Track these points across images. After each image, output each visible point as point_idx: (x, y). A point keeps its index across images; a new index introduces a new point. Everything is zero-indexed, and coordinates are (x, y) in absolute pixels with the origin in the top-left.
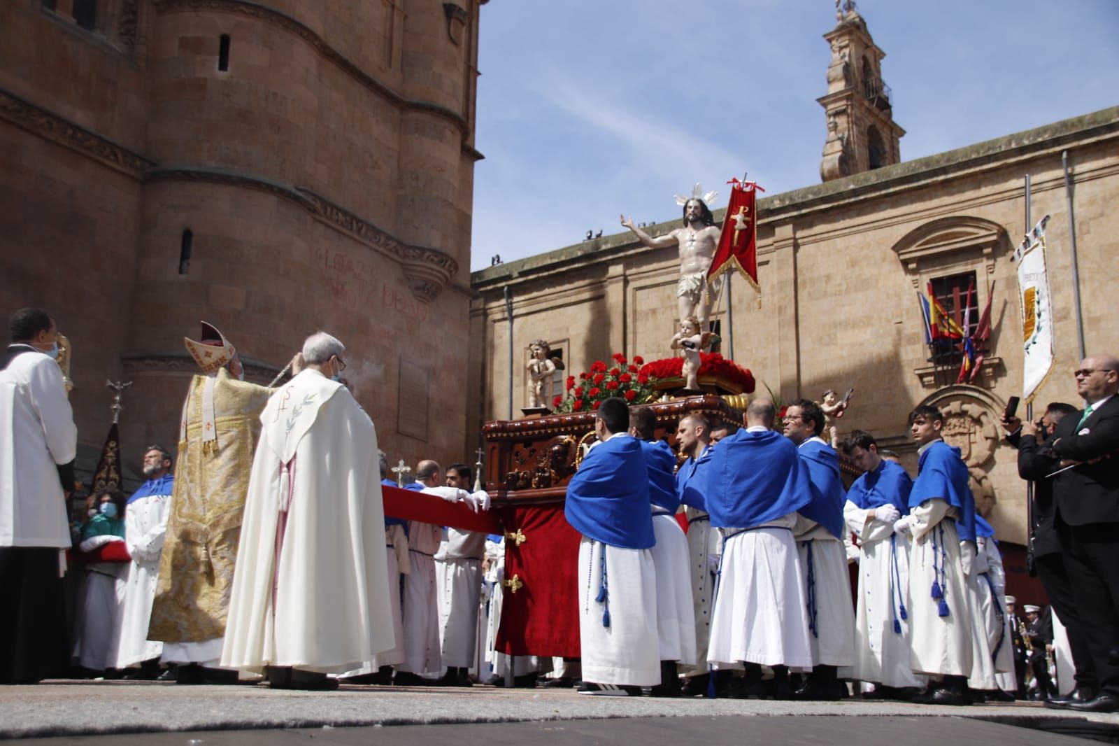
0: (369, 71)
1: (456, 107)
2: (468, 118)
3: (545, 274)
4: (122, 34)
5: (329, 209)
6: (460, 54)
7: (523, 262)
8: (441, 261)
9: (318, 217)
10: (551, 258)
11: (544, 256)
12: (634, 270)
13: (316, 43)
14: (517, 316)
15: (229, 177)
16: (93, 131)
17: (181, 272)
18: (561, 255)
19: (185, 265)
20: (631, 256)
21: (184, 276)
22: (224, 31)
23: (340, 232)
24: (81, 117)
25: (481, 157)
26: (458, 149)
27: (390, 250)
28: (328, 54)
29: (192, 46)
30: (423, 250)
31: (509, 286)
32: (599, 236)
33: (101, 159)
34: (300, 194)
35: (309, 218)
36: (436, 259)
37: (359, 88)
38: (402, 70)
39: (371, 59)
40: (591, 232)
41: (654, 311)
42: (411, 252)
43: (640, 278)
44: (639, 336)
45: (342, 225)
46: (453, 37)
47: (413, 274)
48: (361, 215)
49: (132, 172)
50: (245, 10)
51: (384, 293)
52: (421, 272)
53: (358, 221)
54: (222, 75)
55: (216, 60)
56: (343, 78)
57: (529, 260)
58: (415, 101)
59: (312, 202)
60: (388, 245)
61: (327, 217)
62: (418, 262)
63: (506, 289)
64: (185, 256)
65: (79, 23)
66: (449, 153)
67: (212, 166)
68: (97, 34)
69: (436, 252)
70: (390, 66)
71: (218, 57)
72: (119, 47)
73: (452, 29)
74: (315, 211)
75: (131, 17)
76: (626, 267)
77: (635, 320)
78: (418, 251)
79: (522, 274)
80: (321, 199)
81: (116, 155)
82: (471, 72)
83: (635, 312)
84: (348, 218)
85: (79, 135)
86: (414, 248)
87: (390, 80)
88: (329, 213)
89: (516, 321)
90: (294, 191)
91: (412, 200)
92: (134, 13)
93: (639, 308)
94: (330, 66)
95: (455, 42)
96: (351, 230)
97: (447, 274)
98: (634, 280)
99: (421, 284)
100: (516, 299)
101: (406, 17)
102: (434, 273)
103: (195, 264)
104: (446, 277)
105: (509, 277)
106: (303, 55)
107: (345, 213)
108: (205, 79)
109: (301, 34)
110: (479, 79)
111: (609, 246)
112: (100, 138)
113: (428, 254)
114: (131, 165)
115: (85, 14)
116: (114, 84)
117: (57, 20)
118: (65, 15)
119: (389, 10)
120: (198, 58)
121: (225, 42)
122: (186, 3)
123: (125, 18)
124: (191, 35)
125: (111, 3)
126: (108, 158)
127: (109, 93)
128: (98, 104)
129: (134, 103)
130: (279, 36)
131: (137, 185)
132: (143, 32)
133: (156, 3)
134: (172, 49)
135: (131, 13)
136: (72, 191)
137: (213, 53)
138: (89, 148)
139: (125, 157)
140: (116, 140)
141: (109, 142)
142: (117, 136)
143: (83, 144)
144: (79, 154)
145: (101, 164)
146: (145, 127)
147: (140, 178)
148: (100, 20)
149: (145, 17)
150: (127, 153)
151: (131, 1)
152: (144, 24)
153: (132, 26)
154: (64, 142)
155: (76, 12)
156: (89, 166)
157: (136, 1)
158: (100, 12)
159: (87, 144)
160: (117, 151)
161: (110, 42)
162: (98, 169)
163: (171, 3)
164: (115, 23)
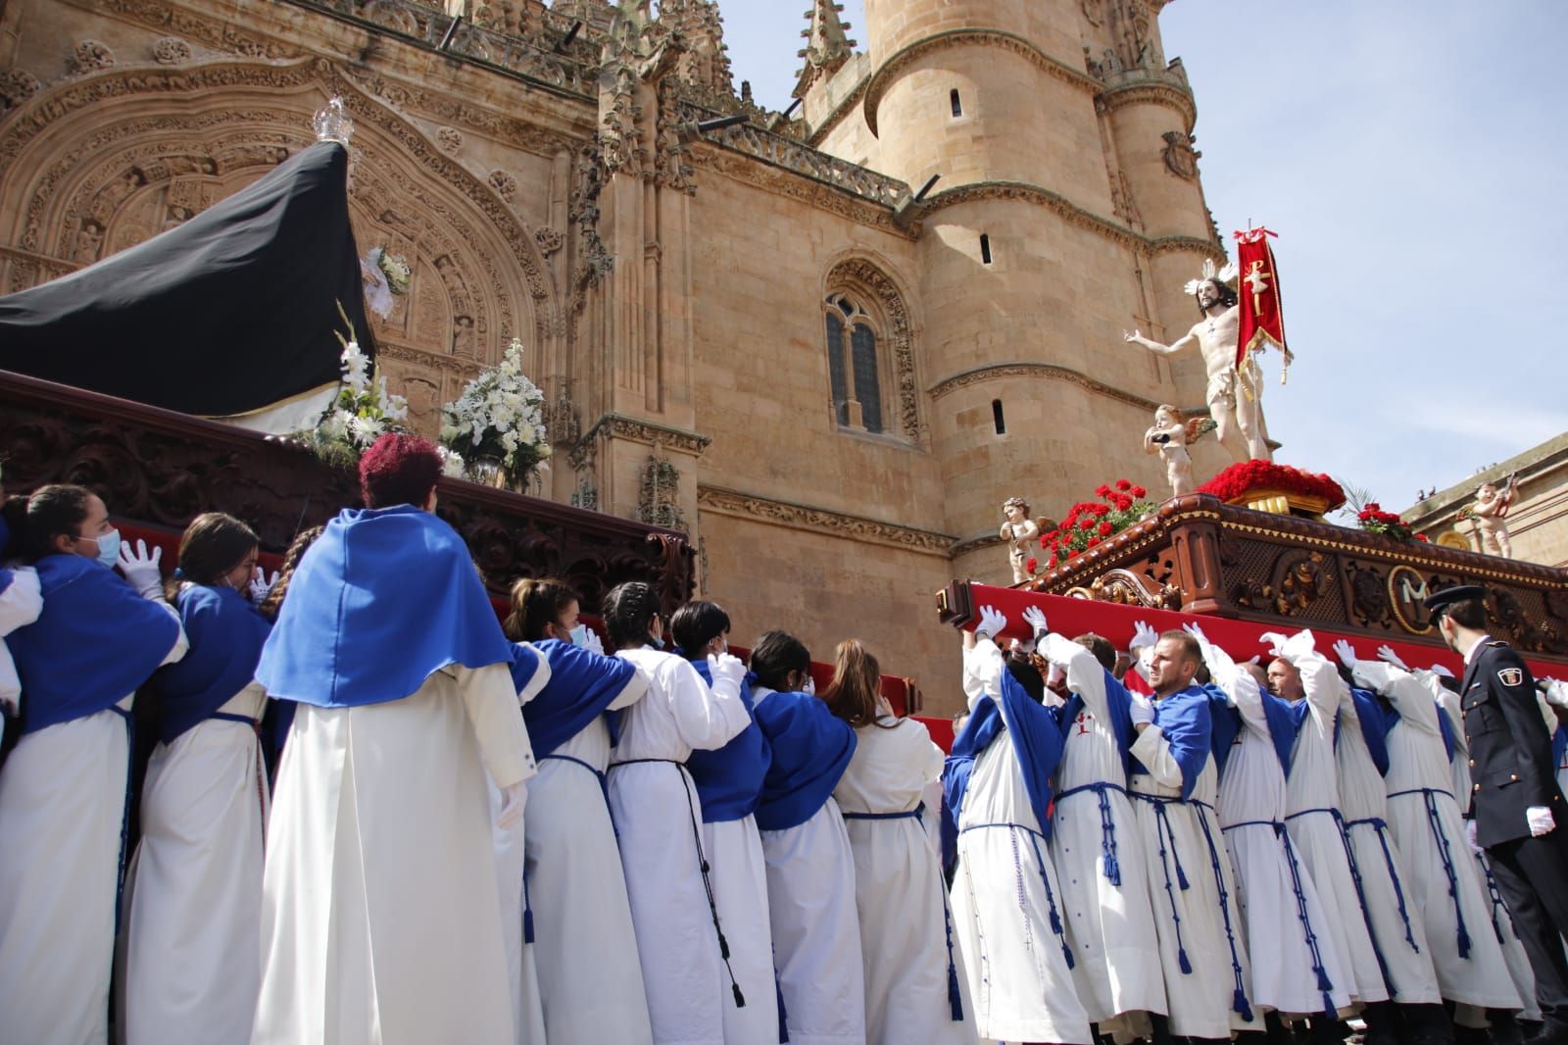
0: (1140, 393)
4: (906, 428)
13: (1084, 382)
16: (898, 523)
22: (994, 397)
24: (886, 513)
28: (1097, 389)
29: (968, 419)
32: (1432, 494)
33: (909, 547)
37: (1135, 412)
38: (1173, 383)
39: (1139, 382)
40: (1422, 492)
49: (939, 552)
50: (1011, 371)
54: (1001, 435)
55: (993, 425)
56: (1117, 407)
65: (870, 430)
68: (886, 435)
70: (1160, 381)
71: (994, 423)
72: (907, 440)
75: (912, 410)
81: (921, 539)
85: (887, 530)
92: (913, 406)
94: (1102, 400)
101: (1164, 330)
106: (1073, 397)
108: (986, 446)
109: (1066, 377)
111: (1448, 502)
112: (905, 527)
114: (937, 546)
115: (874, 420)
116: (908, 475)
117: (852, 433)
118: (858, 427)
119: (1146, 327)
120: (976, 429)
121: (997, 406)
122: (956, 383)
123: (906, 413)
124: (965, 409)
125: (892, 403)
126: (915, 544)
127: (905, 484)
128: (898, 496)
129: (928, 487)
130: (1047, 385)
131: (946, 563)
132: (924, 420)
133: (931, 392)
134: (952, 427)
135: (910, 406)
136: (891, 583)
137: (989, 421)
138: (898, 540)
139: (929, 539)
140: (922, 528)
141: (913, 530)
142: (919, 522)
143: (892, 538)
144: (892, 547)
145: (911, 551)
146: (942, 506)
147: (947, 555)
148: (886, 422)
149: (922, 407)
150: (929, 534)
151: (909, 396)
152: (923, 413)
153: (913, 418)
154: (875, 540)
155: (866, 421)
156: (900, 557)
157: (913, 395)
158: (884, 413)
159: (895, 536)
160: (922, 536)
161: (898, 439)
162: (909, 558)
163: (943, 387)
164: (899, 420)
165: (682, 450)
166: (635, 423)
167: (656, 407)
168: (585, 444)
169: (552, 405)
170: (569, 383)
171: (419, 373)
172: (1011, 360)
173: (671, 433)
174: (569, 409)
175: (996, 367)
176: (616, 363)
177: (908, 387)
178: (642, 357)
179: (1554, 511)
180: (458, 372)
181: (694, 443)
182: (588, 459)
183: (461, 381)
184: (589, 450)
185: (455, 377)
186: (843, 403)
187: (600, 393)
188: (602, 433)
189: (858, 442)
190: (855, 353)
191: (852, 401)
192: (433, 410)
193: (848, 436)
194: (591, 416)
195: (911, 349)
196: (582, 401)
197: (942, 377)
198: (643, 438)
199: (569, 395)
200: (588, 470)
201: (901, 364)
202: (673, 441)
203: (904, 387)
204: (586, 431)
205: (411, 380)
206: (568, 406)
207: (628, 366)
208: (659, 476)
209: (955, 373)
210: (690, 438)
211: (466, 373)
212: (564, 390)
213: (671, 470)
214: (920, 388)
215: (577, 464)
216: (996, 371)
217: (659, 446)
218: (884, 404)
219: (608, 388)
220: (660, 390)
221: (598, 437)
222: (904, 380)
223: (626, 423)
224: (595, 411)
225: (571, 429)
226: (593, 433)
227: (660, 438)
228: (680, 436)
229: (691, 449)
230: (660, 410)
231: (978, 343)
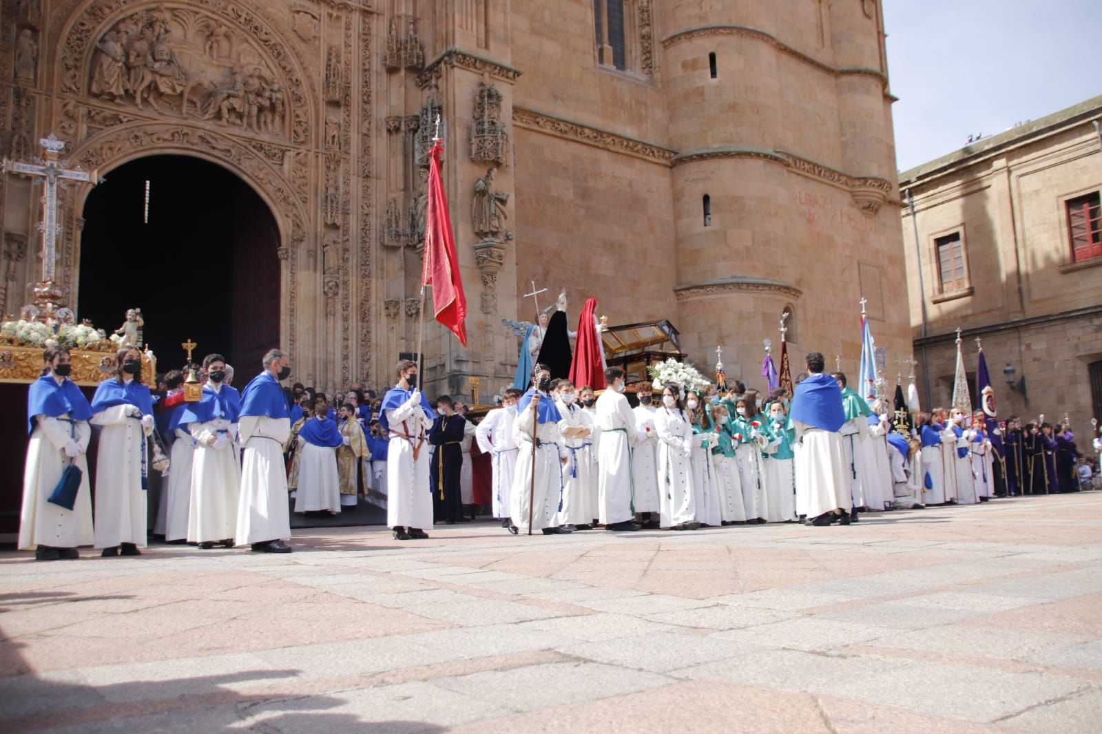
0: (810, 54)
1: (875, 67)
2: (882, 71)
3: (939, 175)
4: (644, 68)
5: (798, 162)
6: (871, 24)
7: (918, 169)
8: (880, 185)
9: (790, 169)
10: (942, 162)
11: (936, 162)
12: (1015, 161)
13: (774, 43)
14: (918, 211)
15: (729, 152)
16: (637, 139)
17: (705, 225)
18: (950, 159)
19: (707, 220)
20: (1012, 151)
21: (707, 227)
22: (711, 50)
23: (806, 177)
24: (630, 132)
25: (894, 99)
26: (881, 97)
27: (842, 184)
28: (783, 49)
29: (690, 66)
30: (865, 179)
31: (909, 189)
32: (978, 138)
33: (645, 157)
34: (778, 155)
35: (785, 171)
36: (876, 184)
37: (805, 68)
38: (832, 47)
39: (809, 45)
40: (971, 136)
41: (1037, 192)
42: (857, 183)
43: (1022, 167)
44: (1025, 214)
45: (808, 171)
46: (867, 12)
47: (860, 198)
48: (819, 162)
49: (664, 162)
50: (724, 32)
51: (841, 215)
52: (866, 196)
53: (818, 166)
54: (714, 80)
55: (708, 71)
56: (793, 63)
57: (924, 166)
58: (846, 68)
59: (787, 159)
60: (840, 180)
61: (797, 168)
62: (863, 189)
63: (907, 192)
64: (706, 213)
65: (618, 68)
66: (876, 102)
67: (716, 147)
68: (628, 72)
69: (875, 179)
70: (823, 46)
71: (709, 70)
72: (643, 78)
73: (866, 7)
74: (788, 165)
75: (648, 55)
76: (1009, 159)
77: (1020, 202)
78: (862, 181)
79: (919, 178)
80: (792, 156)
81: (653, 152)
82: (881, 35)
83: (1020, 195)
84: (811, 166)
85: (631, 144)
86: (859, 179)
87: (824, 57)
88: (798, 164)
89: (918, 215)
90: (774, 154)
91: (853, 143)
92: (649, 52)
93: (1023, 191)
94: (785, 58)
95: (868, 17)
96: (814, 173)
97: (884, 193)
98: (1015, 170)
99: (867, 204)
100: (916, 198)
101: (829, 7)
102: (876, 195)
103: (714, 217)
104: (884, 196)
105: (908, 183)
106: (766, 53)
107: (809, 163)
108: (703, 87)
109: (763, 39)
110: (887, 40)
111: (991, 146)
112: (643, 143)
113: (870, 181)
114: (663, 157)
115: (620, 62)
116: (645, 104)
117: (607, 70)
118: (609, 66)
119: (818, 5)
120: (696, 73)
121: (712, 57)
122: (683, 37)
123: (644, 57)
124: (689, 58)
125: (634, 49)
126: (648, 155)
127: (643, 111)
128: (638, 120)
129: (658, 114)
130: (749, 44)
131: (668, 170)
132: (657, 64)
133: (663, 42)
134: (678, 70)
135: (647, 52)
136: (631, 182)
137: (706, 68)
138: (638, 151)
139: (658, 152)
140: (652, 142)
141: (648, 145)
142: (652, 139)
143: (633, 149)
144: (632, 157)
145: (645, 160)
146: (667, 129)
147: (669, 164)
148: (628, 62)
149: (657, 53)
150: (659, 149)
151: (646, 45)
152: (657, 58)
153: (649, 62)
154: (622, 151)
155: (615, 62)
156: (638, 163)
157: (650, 44)
158: (627, 57)
159: (636, 149)
160: (654, 149)
161: (637, 76)
162: (644, 164)
163: (673, 40)
164: (638, 62)
165: (502, 79)
166: (471, 57)
167: (483, 45)
168: (431, 69)
169: (403, 37)
170: (415, 21)
171: (304, 7)
172: (725, 23)
173: (495, 66)
174: (416, 42)
175: (714, 28)
176: (456, 9)
177: (646, 38)
178: (474, 5)
179: (1065, 158)
180: (332, 7)
181: (511, 74)
182: (433, 82)
183: (335, 14)
184: (434, 75)
185: (330, 11)
186: (599, 47)
187: (444, 31)
188: (446, 63)
189: (612, 78)
190: (609, 9)
191: (606, 46)
192: (315, 37)
193: (605, 72)
194: (435, 49)
195: (650, 8)
196: (426, 36)
197: (672, 33)
198: (476, 68)
199: (415, 31)
200: (434, 90)
201: (642, 20)
202: (497, 71)
203: (643, 37)
204: (430, 61)
205: (298, 12)
206: (416, 39)
207: (464, 12)
208: (486, 97)
209: (683, 30)
210: (509, 70)
211: (339, 9)
212: (412, 26)
213: (497, 94)
214: (656, 39)
215: (423, 84)
216: (714, 30)
217: (487, 75)
218: (627, 48)
219: (450, 28)
220: (487, 31)
221: (442, 65)
222: (644, 32)
223: (464, 56)
224: (438, 45)
225: (418, 57)
226: (438, 62)
227: (488, 68)
228: (502, 68)
229: (508, 78)
230: (487, 47)
231: (701, 8)
